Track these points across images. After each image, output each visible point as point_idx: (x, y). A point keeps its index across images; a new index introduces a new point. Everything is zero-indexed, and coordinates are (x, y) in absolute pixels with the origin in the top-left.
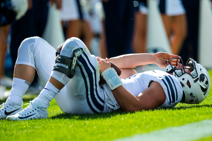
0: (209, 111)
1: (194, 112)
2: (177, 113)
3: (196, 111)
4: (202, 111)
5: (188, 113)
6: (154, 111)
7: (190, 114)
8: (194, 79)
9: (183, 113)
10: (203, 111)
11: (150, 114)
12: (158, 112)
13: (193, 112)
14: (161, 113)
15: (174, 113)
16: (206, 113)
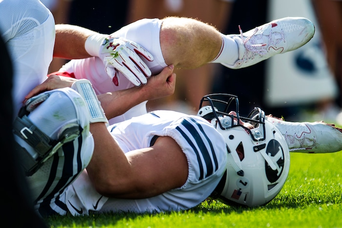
0: (296, 218)
1: (262, 221)
2: (222, 221)
3: (266, 217)
4: (280, 218)
5: (249, 221)
6: (171, 216)
7: (253, 223)
8: (256, 144)
9: (236, 222)
10: (282, 217)
11: (161, 221)
12: (181, 219)
13: (260, 220)
14: (187, 221)
15: (215, 222)
16: (288, 222)
